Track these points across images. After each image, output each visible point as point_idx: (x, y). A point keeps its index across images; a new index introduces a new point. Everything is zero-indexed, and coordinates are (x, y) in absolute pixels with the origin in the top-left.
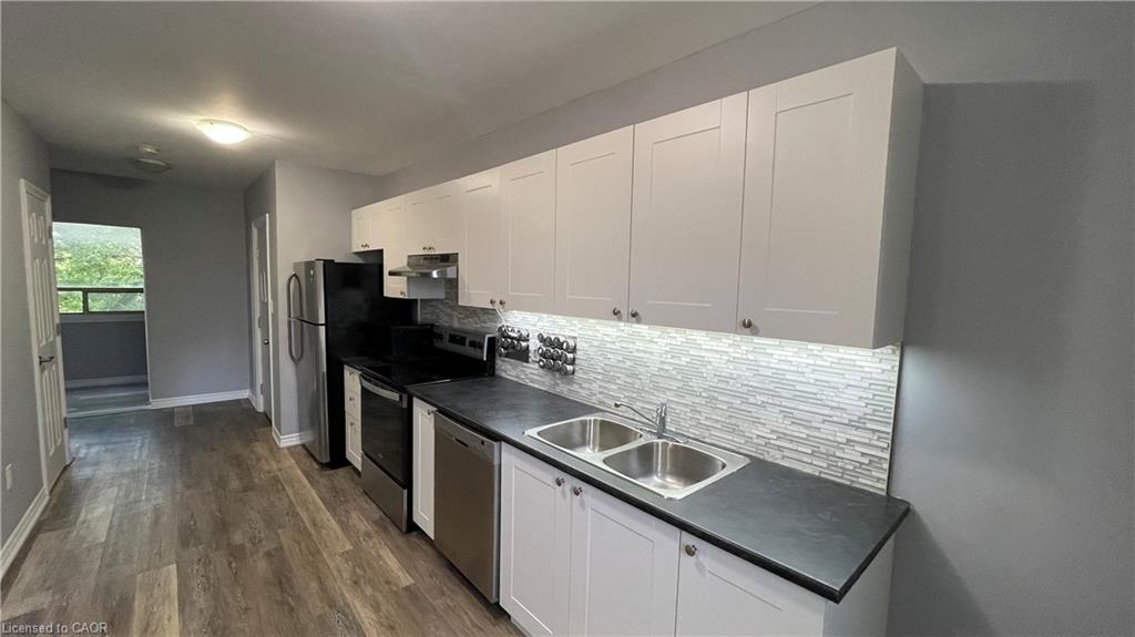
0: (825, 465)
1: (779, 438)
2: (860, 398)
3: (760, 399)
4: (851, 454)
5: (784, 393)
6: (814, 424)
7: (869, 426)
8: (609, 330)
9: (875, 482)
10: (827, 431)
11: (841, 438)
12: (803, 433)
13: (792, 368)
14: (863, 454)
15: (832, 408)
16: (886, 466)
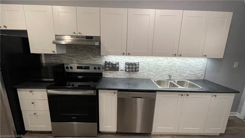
0: (195, 77)
1: (189, 75)
2: (202, 66)
3: (186, 69)
4: (199, 75)
5: (190, 67)
6: (195, 71)
7: (202, 70)
8: (150, 59)
9: (202, 78)
10: (196, 72)
11: (198, 73)
12: (192, 73)
13: (192, 63)
14: (201, 74)
15: (198, 68)
16: (204, 75)
